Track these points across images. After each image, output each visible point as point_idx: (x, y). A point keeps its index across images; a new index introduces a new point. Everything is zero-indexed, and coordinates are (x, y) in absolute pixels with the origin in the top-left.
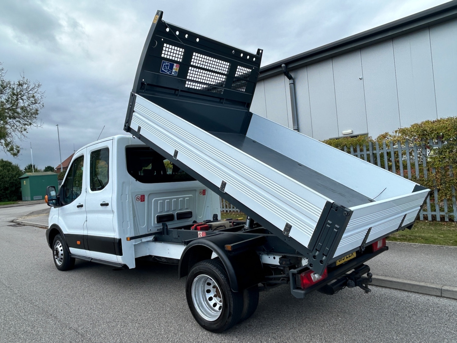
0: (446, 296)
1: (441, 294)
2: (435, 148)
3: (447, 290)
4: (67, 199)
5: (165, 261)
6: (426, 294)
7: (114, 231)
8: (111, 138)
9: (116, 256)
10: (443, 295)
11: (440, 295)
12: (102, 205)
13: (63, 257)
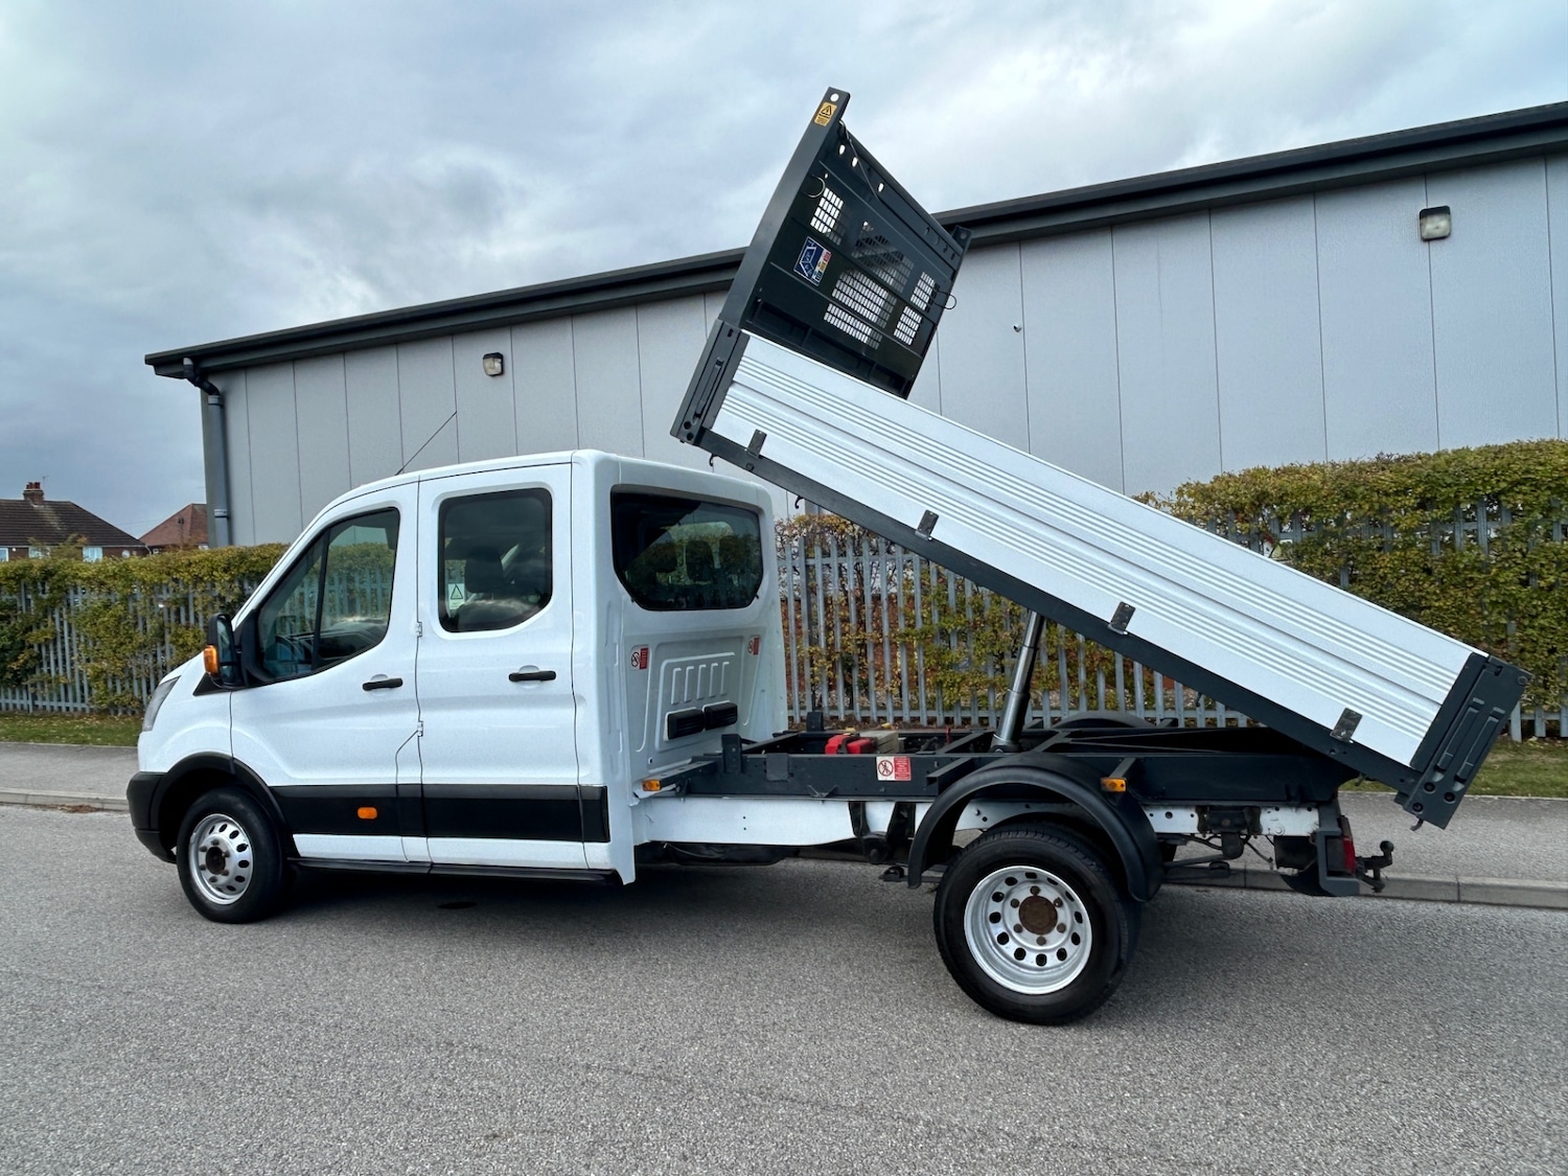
0: (1470, 900)
1: (1458, 894)
2: (1285, 541)
3: (1473, 886)
4: (271, 662)
5: (717, 856)
6: (1423, 900)
7: (578, 761)
8: (565, 455)
9: (580, 844)
10: (1463, 898)
11: (1456, 898)
12: (515, 678)
13: (247, 872)
